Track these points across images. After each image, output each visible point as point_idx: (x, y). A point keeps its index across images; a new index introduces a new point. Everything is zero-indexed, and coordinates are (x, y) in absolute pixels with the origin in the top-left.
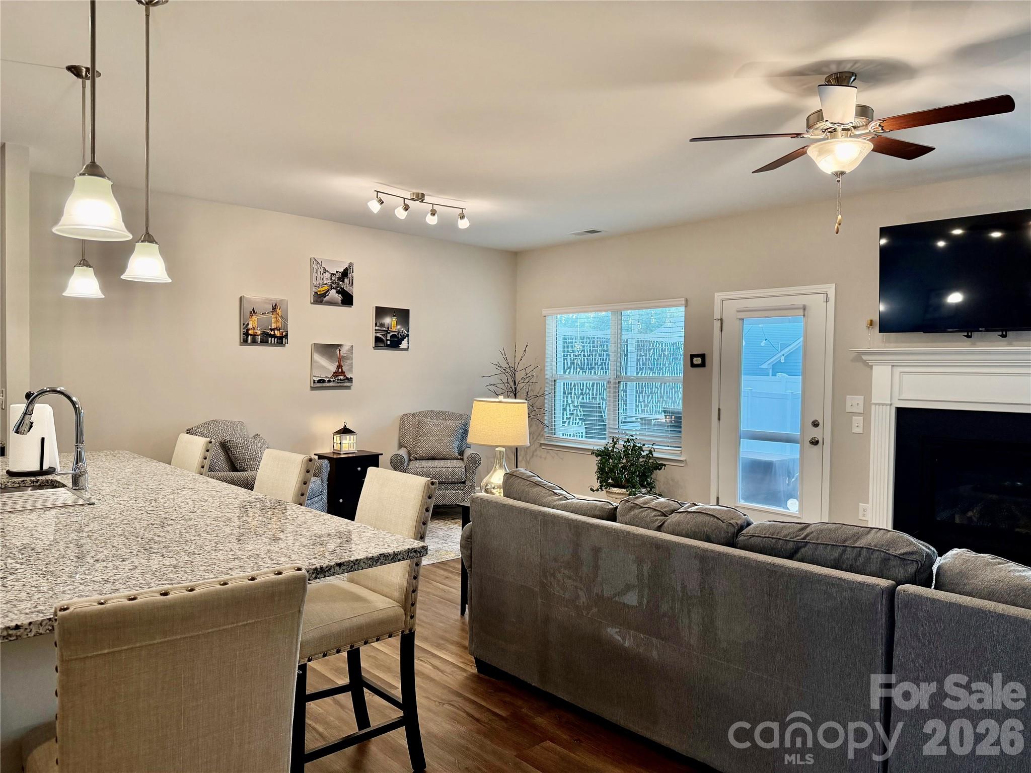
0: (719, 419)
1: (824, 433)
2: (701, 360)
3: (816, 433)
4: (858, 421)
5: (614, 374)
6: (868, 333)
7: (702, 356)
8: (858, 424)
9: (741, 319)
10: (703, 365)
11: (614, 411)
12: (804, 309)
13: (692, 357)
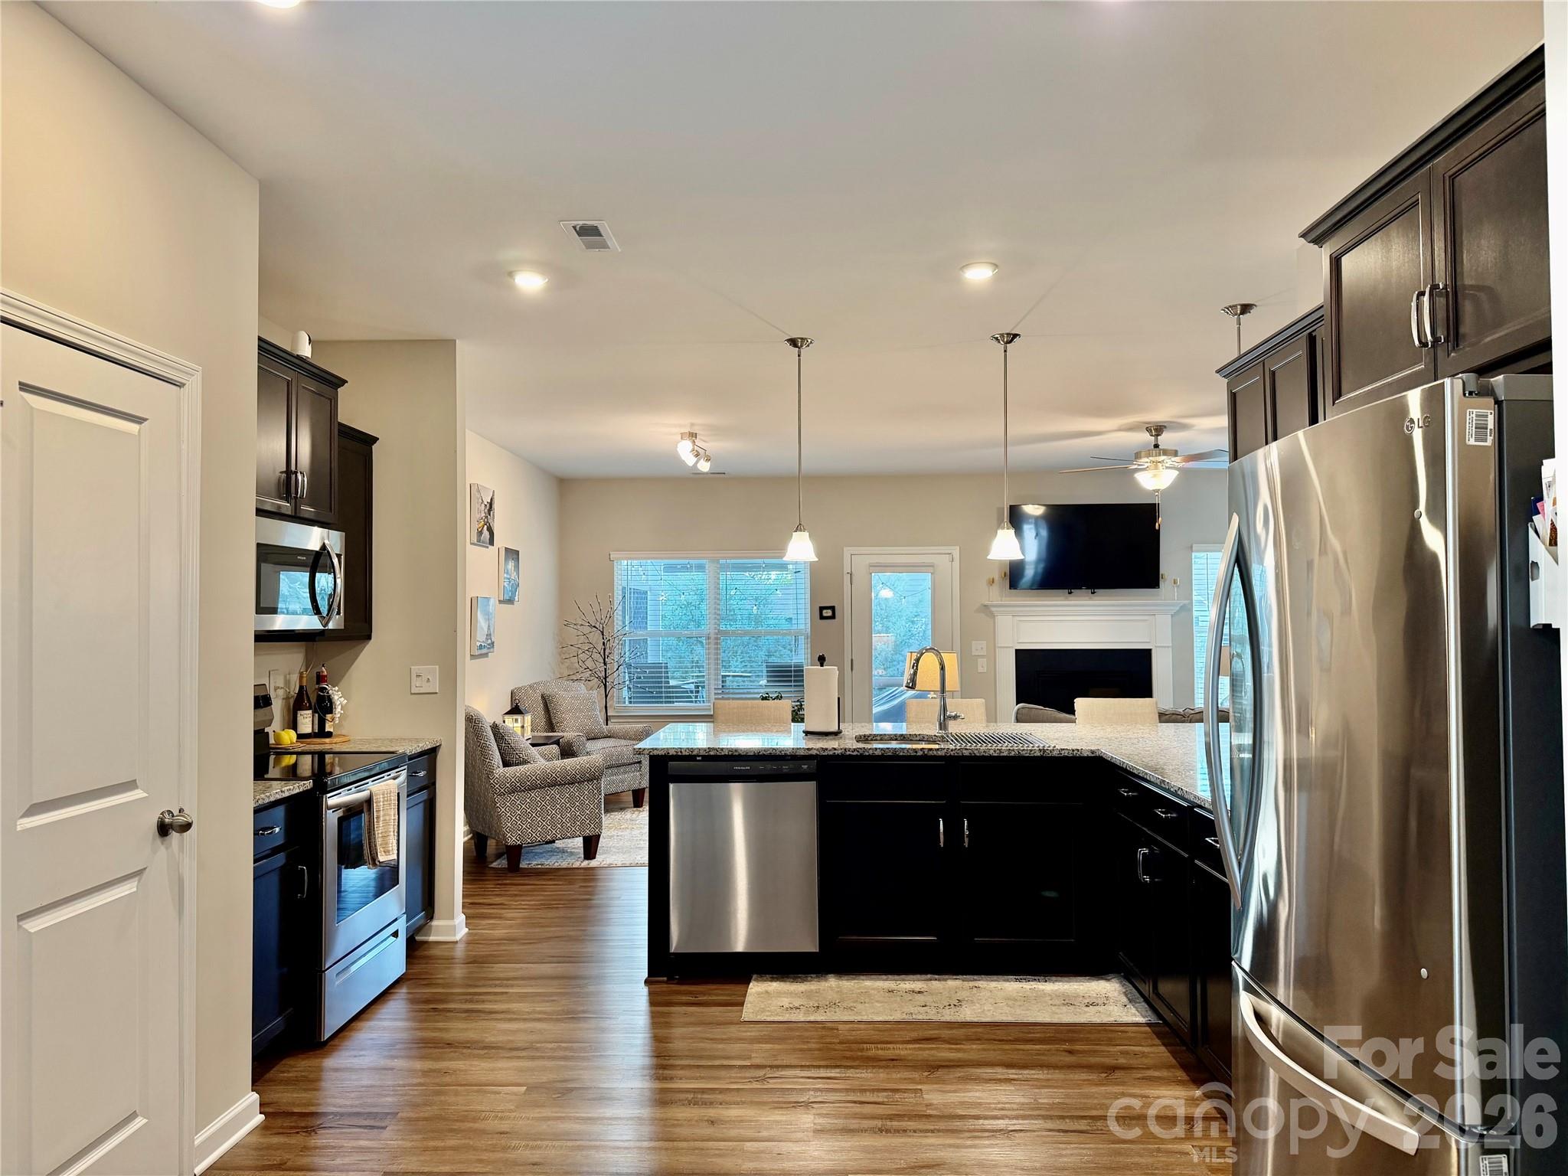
0: (852, 669)
2: (831, 612)
4: (982, 662)
5: (715, 629)
6: (989, 589)
7: (833, 608)
8: (982, 666)
9: (871, 574)
10: (833, 617)
11: (717, 669)
12: (933, 566)
13: (822, 609)
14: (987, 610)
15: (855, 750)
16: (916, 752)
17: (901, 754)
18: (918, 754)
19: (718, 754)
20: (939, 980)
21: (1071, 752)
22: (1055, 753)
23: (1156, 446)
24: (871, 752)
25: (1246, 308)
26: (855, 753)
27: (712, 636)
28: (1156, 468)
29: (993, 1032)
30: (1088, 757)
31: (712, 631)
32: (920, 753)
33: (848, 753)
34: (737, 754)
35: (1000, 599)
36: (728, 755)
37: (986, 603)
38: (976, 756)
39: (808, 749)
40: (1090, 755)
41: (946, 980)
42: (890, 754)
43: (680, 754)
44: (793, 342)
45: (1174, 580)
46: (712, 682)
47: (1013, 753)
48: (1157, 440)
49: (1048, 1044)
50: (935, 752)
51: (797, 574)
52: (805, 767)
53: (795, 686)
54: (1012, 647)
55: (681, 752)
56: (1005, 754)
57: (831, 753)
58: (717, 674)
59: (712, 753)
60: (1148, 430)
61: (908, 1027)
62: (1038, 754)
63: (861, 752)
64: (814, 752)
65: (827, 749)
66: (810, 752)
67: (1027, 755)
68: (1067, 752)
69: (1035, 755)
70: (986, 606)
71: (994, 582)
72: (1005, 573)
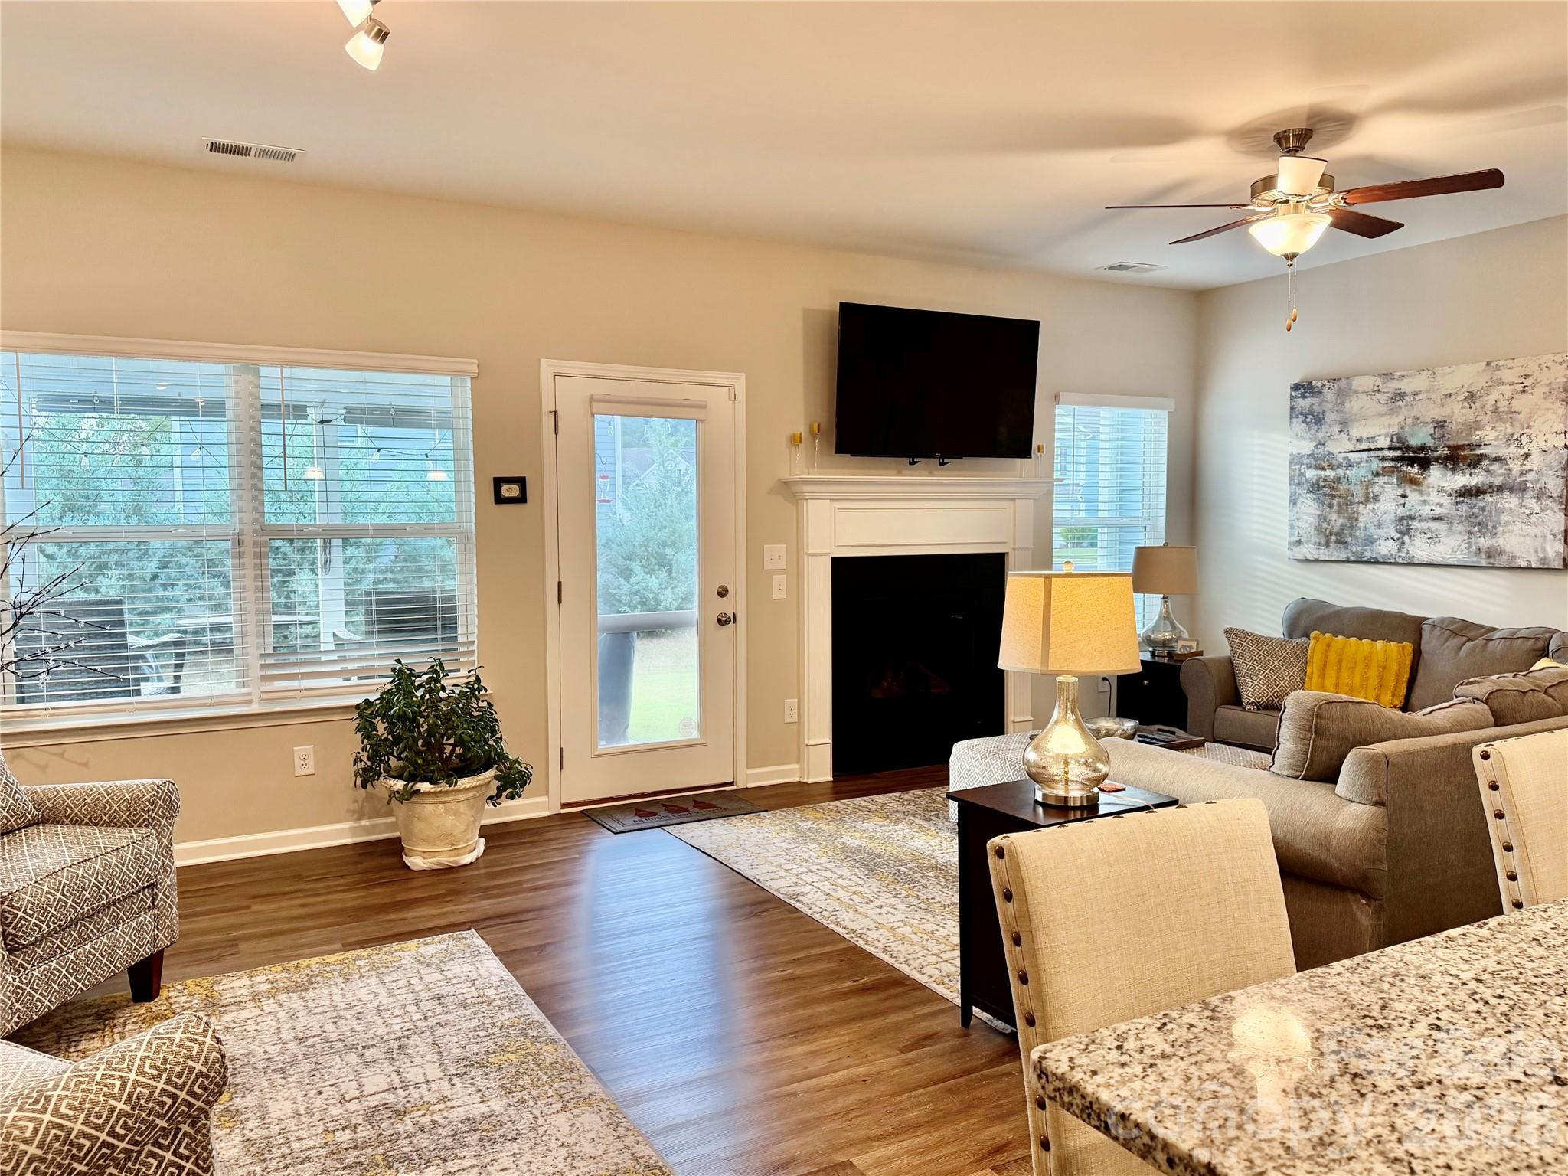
0: (560, 601)
1: (737, 604)
2: (518, 489)
3: (725, 606)
4: (779, 580)
5: (255, 521)
6: (790, 452)
7: (521, 482)
8: (780, 587)
9: (593, 415)
10: (522, 499)
11: (262, 612)
12: (705, 407)
13: (498, 482)
14: (788, 489)
27: (249, 539)
31: (249, 528)
35: (806, 471)
37: (785, 475)
45: (1039, 447)
46: (252, 640)
51: (326, 426)
53: (443, 639)
54: (825, 554)
58: (262, 623)
70: (786, 483)
71: (801, 442)
72: (819, 425)
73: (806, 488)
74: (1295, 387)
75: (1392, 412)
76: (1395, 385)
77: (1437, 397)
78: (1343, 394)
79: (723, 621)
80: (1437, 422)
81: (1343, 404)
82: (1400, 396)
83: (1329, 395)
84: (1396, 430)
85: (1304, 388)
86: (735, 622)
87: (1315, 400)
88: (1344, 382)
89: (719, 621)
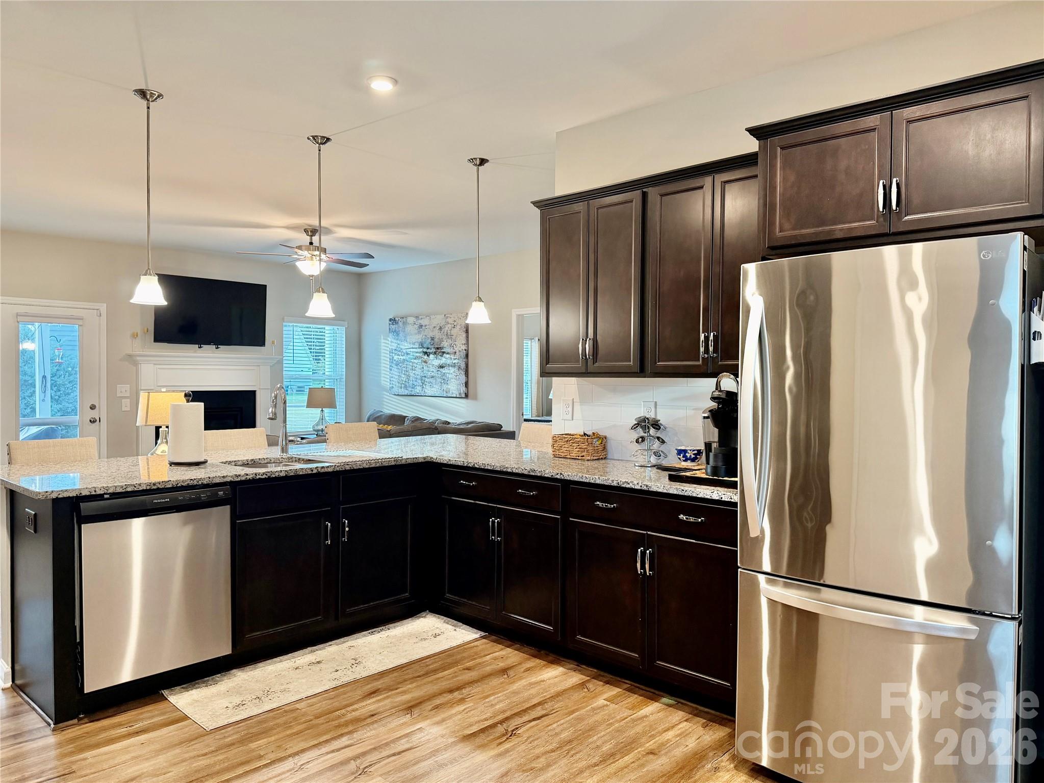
1: (101, 413)
3: (94, 414)
4: (126, 402)
6: (132, 342)
8: (126, 405)
9: (18, 322)
12: (83, 319)
14: (131, 359)
15: (264, 474)
16: (312, 471)
17: (301, 473)
18: (314, 472)
19: (136, 489)
20: (320, 650)
21: (412, 460)
22: (403, 462)
23: (311, 243)
24: (277, 474)
25: (483, 162)
26: (264, 477)
28: (312, 259)
29: (405, 672)
30: (422, 463)
32: (315, 471)
33: (258, 477)
34: (155, 487)
35: (142, 350)
36: (146, 490)
37: (130, 352)
38: (354, 469)
39: (223, 477)
40: (423, 461)
41: (324, 648)
42: (292, 474)
43: (94, 493)
44: (142, 93)
45: (273, 342)
47: (378, 464)
48: (311, 239)
49: (449, 668)
50: (326, 469)
52: (221, 493)
55: (95, 491)
56: (373, 466)
57: (243, 479)
59: (129, 489)
60: (306, 231)
61: (349, 688)
62: (393, 463)
63: (269, 475)
64: (228, 479)
65: (239, 476)
66: (225, 480)
67: (387, 465)
68: (410, 460)
69: (392, 464)
70: (130, 356)
71: (137, 336)
72: (148, 329)
73: (138, 358)
74: (390, 320)
75: (419, 333)
76: (420, 321)
77: (431, 327)
78: (405, 323)
79: (93, 421)
80: (431, 338)
81: (405, 328)
82: (421, 326)
83: (400, 324)
84: (420, 340)
85: (393, 321)
86: (100, 421)
87: (396, 326)
88: (405, 318)
89: (90, 421)
